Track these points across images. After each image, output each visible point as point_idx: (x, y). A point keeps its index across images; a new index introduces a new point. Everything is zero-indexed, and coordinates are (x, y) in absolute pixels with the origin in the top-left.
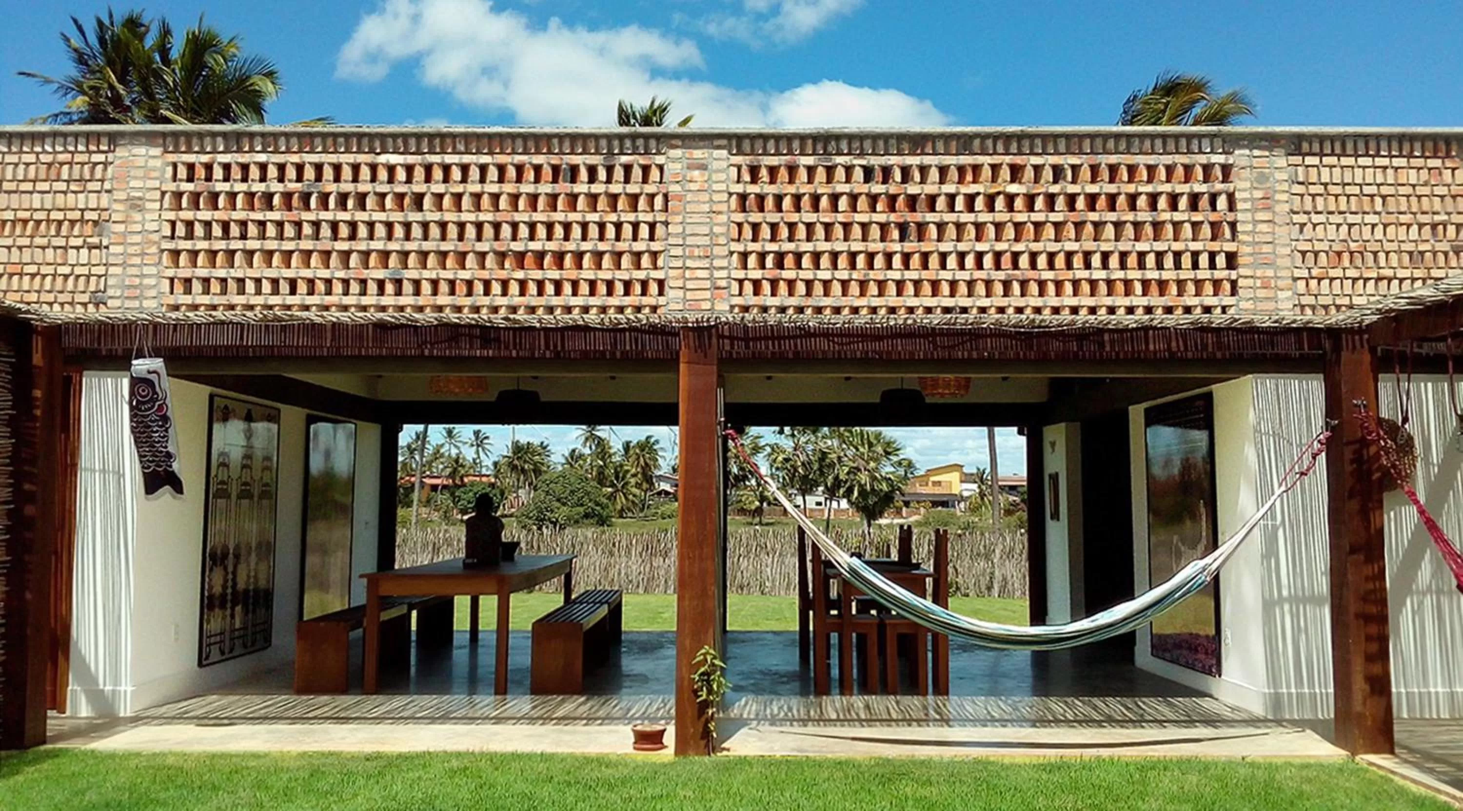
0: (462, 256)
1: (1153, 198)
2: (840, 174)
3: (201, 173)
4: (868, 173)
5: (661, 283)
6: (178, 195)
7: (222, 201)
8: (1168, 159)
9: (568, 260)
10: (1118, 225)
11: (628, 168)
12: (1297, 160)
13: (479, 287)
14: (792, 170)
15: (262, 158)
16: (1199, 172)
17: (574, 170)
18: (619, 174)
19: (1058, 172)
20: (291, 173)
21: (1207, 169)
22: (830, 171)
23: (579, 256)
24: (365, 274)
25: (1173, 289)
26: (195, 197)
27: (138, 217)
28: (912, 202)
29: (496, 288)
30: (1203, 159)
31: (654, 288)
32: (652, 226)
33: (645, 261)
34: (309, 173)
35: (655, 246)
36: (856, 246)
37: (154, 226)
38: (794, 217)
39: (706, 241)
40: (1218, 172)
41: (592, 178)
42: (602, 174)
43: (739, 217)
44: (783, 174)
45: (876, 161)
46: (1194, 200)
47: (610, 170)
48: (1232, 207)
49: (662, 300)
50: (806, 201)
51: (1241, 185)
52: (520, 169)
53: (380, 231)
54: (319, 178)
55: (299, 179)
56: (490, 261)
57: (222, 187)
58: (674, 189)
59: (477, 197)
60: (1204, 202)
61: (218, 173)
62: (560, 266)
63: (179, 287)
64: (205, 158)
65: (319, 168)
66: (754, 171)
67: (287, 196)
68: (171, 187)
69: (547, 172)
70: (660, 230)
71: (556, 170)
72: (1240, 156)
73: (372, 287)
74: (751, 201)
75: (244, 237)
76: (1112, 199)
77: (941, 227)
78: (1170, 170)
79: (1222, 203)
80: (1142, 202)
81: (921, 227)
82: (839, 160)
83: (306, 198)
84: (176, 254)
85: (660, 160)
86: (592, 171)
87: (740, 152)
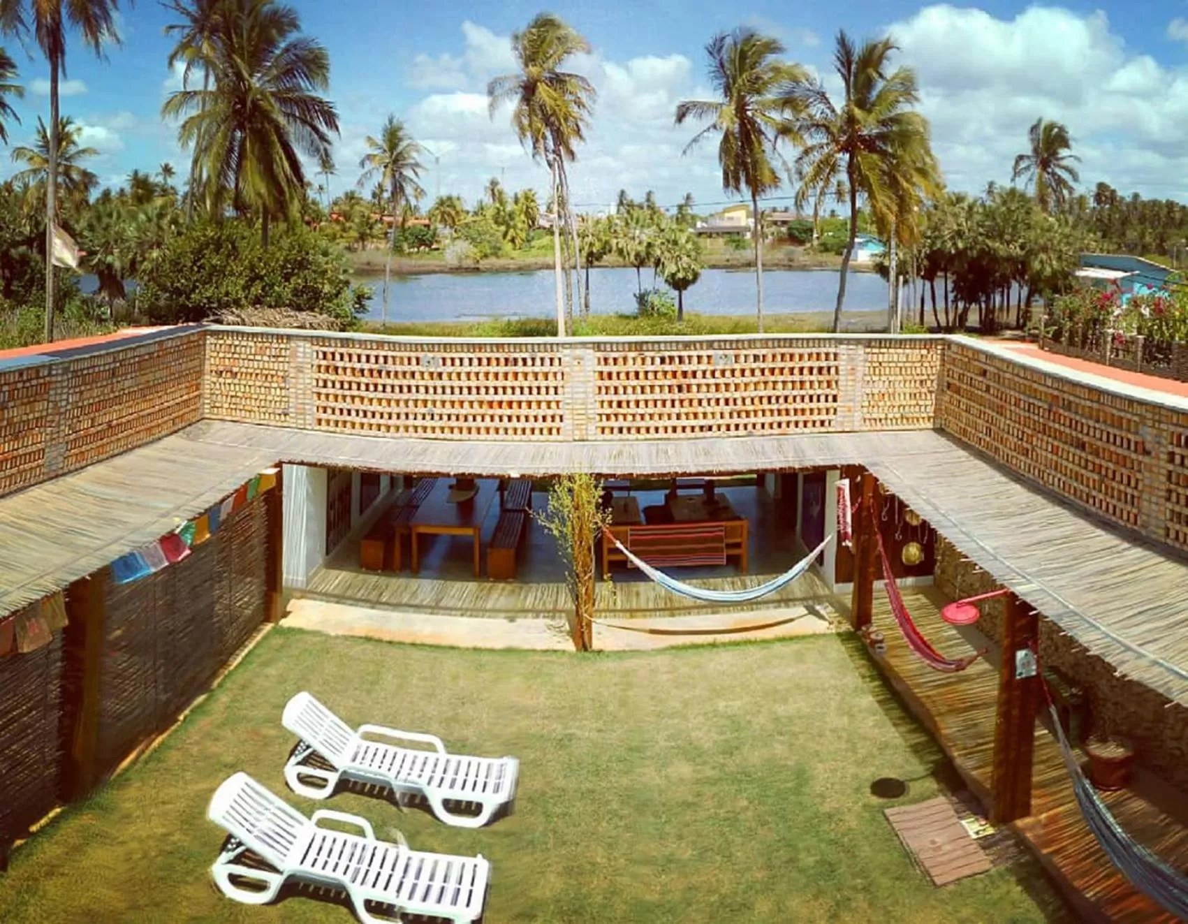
0: (462, 403)
1: (801, 369)
2: (649, 361)
3: (330, 356)
4: (663, 361)
5: (561, 417)
6: (319, 366)
7: (340, 371)
8: (809, 350)
9: (515, 405)
10: (784, 382)
11: (542, 359)
12: (868, 350)
13: (470, 418)
14: (625, 359)
15: (359, 351)
16: (823, 356)
17: (516, 360)
18: (538, 362)
19: (756, 358)
20: (373, 360)
21: (827, 354)
22: (643, 360)
23: (520, 403)
24: (416, 410)
25: (808, 412)
26: (327, 368)
27: (301, 375)
28: (685, 374)
29: (479, 418)
30: (825, 350)
31: (557, 419)
32: (556, 388)
33: (553, 405)
34: (381, 360)
35: (558, 398)
36: (656, 397)
37: (308, 381)
38: (626, 383)
39: (583, 396)
40: (832, 357)
41: (525, 363)
42: (529, 362)
43: (600, 383)
44: (621, 361)
45: (667, 354)
46: (820, 370)
47: (533, 359)
48: (837, 372)
49: (562, 425)
50: (632, 375)
51: (843, 364)
52: (489, 360)
53: (422, 390)
54: (386, 362)
55: (377, 362)
56: (476, 405)
57: (340, 364)
58: (566, 370)
59: (468, 374)
60: (825, 371)
61: (338, 357)
62: (511, 407)
63: (321, 410)
64: (332, 350)
65: (385, 358)
66: (606, 360)
67: (371, 371)
68: (316, 362)
69: (502, 361)
70: (560, 391)
71: (507, 360)
72: (842, 349)
73: (420, 417)
74: (605, 375)
75: (350, 389)
76: (782, 370)
77: (699, 386)
78: (810, 355)
79: (833, 371)
80: (796, 371)
81: (689, 386)
82: (647, 354)
83: (380, 372)
84: (319, 394)
85: (559, 355)
86: (524, 360)
87: (599, 350)
